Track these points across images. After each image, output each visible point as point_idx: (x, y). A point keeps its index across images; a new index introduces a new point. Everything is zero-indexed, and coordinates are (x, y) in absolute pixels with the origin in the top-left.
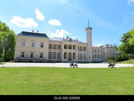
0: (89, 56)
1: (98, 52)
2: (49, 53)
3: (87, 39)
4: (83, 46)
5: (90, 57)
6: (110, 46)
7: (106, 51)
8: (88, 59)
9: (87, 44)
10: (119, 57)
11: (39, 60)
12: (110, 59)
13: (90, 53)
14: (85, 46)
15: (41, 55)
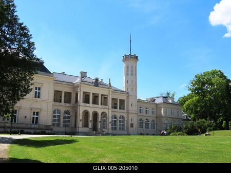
0: (130, 122)
1: (147, 112)
2: (54, 112)
3: (127, 82)
4: (119, 97)
5: (132, 125)
6: (170, 101)
7: (162, 112)
8: (128, 129)
9: (128, 93)
10: (189, 126)
11: (38, 129)
12: (174, 130)
13: (134, 115)
14: (123, 97)
15: (35, 116)
